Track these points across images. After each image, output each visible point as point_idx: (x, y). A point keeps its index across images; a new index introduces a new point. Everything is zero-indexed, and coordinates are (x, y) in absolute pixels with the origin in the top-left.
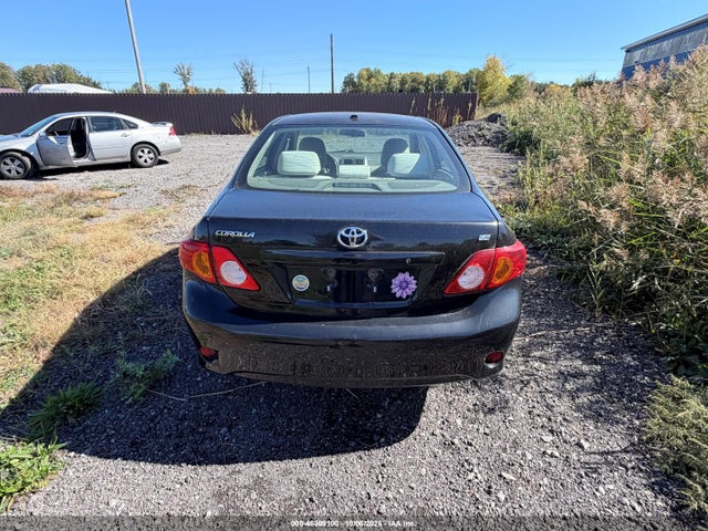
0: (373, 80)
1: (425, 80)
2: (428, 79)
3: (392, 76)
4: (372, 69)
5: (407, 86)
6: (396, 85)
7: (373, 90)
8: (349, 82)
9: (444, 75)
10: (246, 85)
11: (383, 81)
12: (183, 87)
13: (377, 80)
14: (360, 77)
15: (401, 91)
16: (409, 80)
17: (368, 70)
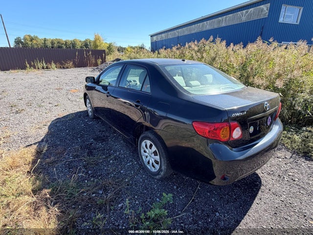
0: (34, 42)
3: (45, 40)
4: (32, 36)
5: (55, 45)
6: (49, 44)
7: (35, 47)
8: (18, 41)
9: (74, 41)
11: (40, 42)
13: (37, 41)
14: (25, 39)
15: (52, 47)
16: (56, 43)
17: (29, 36)
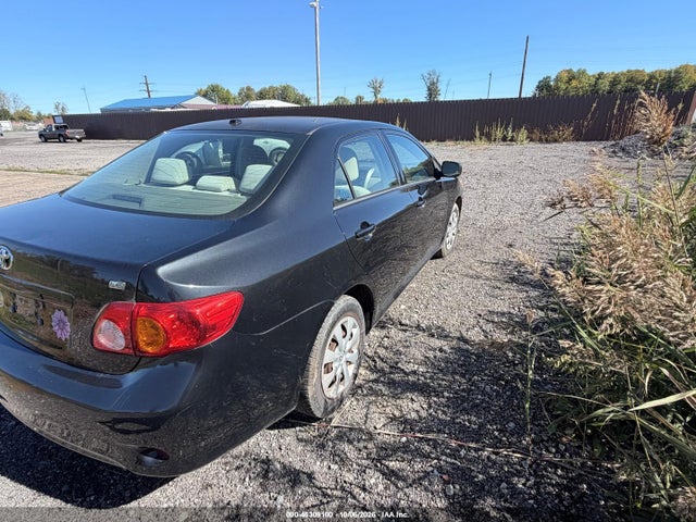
0: (574, 83)
1: (647, 78)
2: (652, 76)
3: (600, 76)
4: (575, 70)
5: (619, 87)
6: (605, 86)
7: (572, 94)
8: (543, 86)
9: (676, 72)
10: (430, 95)
11: (586, 83)
12: (373, 99)
13: (580, 82)
14: (558, 79)
15: (610, 92)
16: (624, 80)
17: (569, 71)
